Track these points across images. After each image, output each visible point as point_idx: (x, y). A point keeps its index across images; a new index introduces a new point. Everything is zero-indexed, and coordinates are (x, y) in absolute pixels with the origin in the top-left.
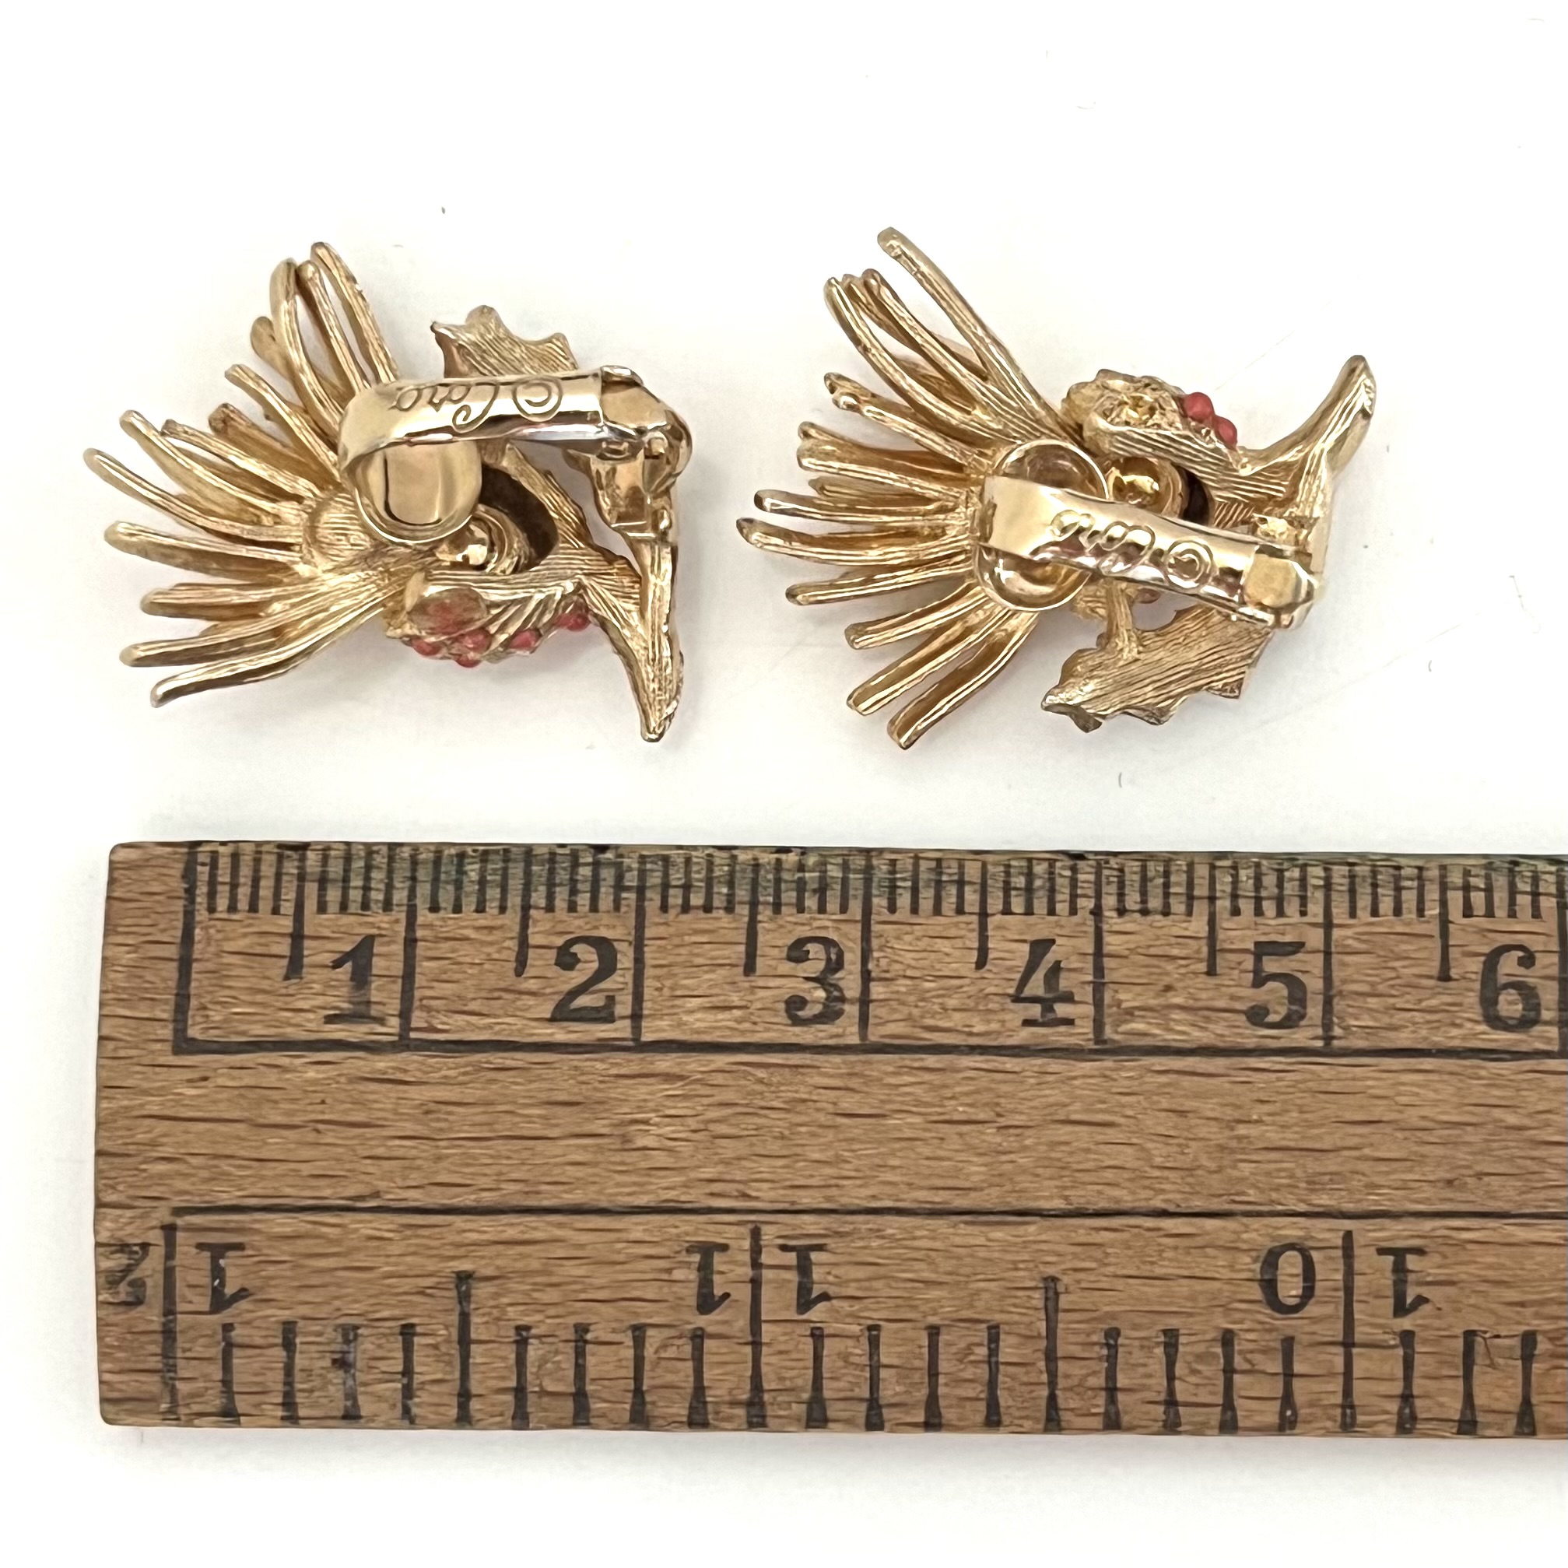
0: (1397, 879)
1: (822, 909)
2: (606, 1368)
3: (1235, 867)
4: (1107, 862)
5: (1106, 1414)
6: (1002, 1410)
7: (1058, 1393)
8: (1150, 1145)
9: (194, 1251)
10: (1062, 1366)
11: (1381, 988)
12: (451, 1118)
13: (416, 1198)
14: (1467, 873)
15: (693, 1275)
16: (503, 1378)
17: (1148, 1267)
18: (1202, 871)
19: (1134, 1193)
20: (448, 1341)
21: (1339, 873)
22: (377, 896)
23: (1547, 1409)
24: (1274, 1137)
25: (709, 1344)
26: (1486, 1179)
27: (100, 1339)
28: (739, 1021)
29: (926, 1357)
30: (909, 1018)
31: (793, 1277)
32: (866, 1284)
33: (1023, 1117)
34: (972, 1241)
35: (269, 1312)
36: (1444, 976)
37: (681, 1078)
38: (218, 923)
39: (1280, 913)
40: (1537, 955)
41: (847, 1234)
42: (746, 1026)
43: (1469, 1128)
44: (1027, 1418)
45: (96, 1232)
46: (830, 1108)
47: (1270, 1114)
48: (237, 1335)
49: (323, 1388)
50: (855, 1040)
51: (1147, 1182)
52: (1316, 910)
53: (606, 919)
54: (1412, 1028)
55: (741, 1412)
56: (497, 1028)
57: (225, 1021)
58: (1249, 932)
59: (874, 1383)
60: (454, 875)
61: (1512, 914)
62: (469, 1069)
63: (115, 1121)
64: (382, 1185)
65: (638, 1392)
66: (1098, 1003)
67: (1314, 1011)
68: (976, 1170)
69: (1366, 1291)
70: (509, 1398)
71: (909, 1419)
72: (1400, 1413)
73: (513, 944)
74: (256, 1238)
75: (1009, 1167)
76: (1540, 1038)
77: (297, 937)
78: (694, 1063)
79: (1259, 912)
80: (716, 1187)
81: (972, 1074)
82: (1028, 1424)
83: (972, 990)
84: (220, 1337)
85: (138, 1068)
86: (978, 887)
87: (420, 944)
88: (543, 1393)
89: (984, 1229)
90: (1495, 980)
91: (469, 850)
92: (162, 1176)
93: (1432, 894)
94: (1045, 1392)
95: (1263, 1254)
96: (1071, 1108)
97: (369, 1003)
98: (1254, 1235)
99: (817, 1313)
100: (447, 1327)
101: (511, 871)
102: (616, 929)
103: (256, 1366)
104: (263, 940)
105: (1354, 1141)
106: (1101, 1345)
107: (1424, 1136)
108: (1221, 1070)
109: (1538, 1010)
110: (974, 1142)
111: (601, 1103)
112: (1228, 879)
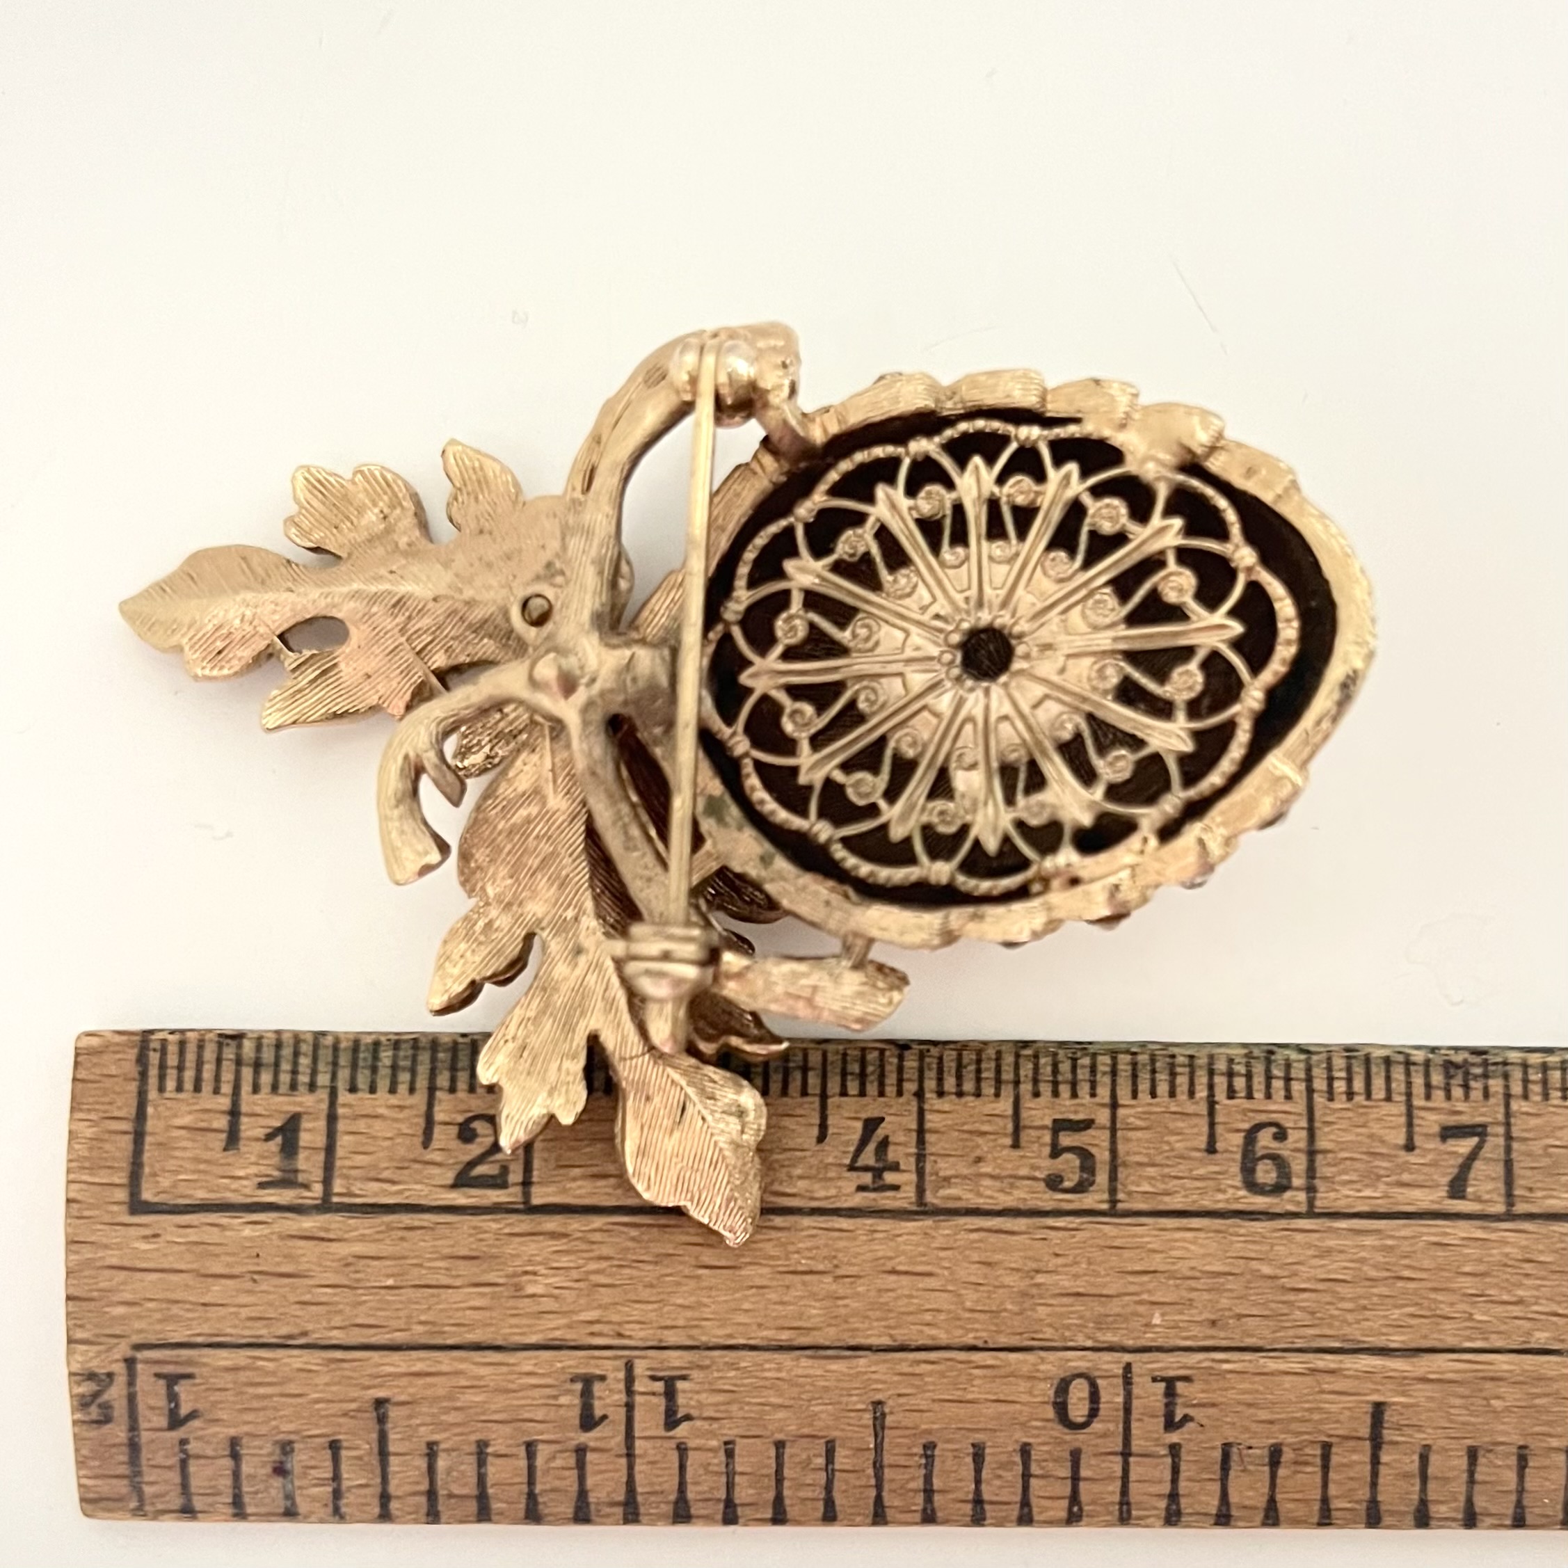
0: (1173, 1064)
2: (503, 1475)
3: (1036, 1056)
4: (928, 1051)
5: (925, 1510)
6: (838, 1508)
7: (885, 1494)
8: (963, 1292)
9: (153, 1379)
10: (888, 1474)
11: (1158, 1159)
12: (369, 1270)
13: (338, 1337)
14: (1231, 1061)
15: (577, 1401)
16: (417, 1483)
17: (959, 1393)
18: (1009, 1059)
19: (947, 1332)
20: (370, 1453)
21: (1124, 1061)
22: (304, 1079)
23: (1290, 1506)
24: (1067, 1283)
25: (590, 1457)
26: (1244, 1320)
27: (77, 1450)
28: (615, 1187)
29: (774, 1465)
31: (661, 1402)
32: (722, 1408)
33: (856, 1268)
34: (811, 1372)
35: (217, 1429)
36: (1211, 1149)
37: (565, 1235)
38: (169, 1103)
39: (1074, 1095)
40: (1290, 1131)
41: (707, 1367)
42: (621, 1191)
43: (1230, 1278)
44: (859, 1514)
45: (68, 1363)
46: (694, 1263)
47: (1065, 1265)
48: (192, 1447)
49: (266, 1490)
51: (958, 1323)
52: (1104, 1093)
54: (1183, 1193)
55: (619, 1511)
56: (407, 1194)
57: (174, 1185)
58: (1047, 1111)
59: (730, 1486)
60: (369, 1062)
61: (1268, 1096)
62: (383, 1228)
63: (81, 1271)
64: (310, 1327)
65: (532, 1497)
66: (920, 1172)
67: (1102, 1178)
68: (815, 1312)
69: (1142, 1411)
70: (423, 1500)
71: (759, 1516)
72: (1168, 1509)
73: (421, 1122)
74: (205, 1370)
75: (843, 1311)
76: (1291, 1201)
77: (234, 1113)
78: (575, 1224)
79: (1056, 1093)
80: (596, 1328)
81: (814, 1232)
82: (858, 1519)
83: (814, 1161)
84: (177, 1449)
85: (99, 1227)
86: (819, 1072)
87: (340, 1121)
88: (451, 1496)
89: (823, 1362)
90: (1253, 1152)
91: (383, 1039)
92: (123, 1317)
93: (1202, 1079)
94: (873, 1493)
95: (1056, 1382)
96: (897, 1260)
97: (296, 1171)
98: (1049, 1367)
99: (682, 1430)
100: (368, 1443)
101: (420, 1058)
103: (209, 1472)
104: (206, 1116)
105: (1132, 1289)
106: (921, 1456)
107: (1193, 1283)
108: (1023, 1228)
109: (1289, 1179)
110: (815, 1289)
111: (497, 1257)
112: (1030, 1066)
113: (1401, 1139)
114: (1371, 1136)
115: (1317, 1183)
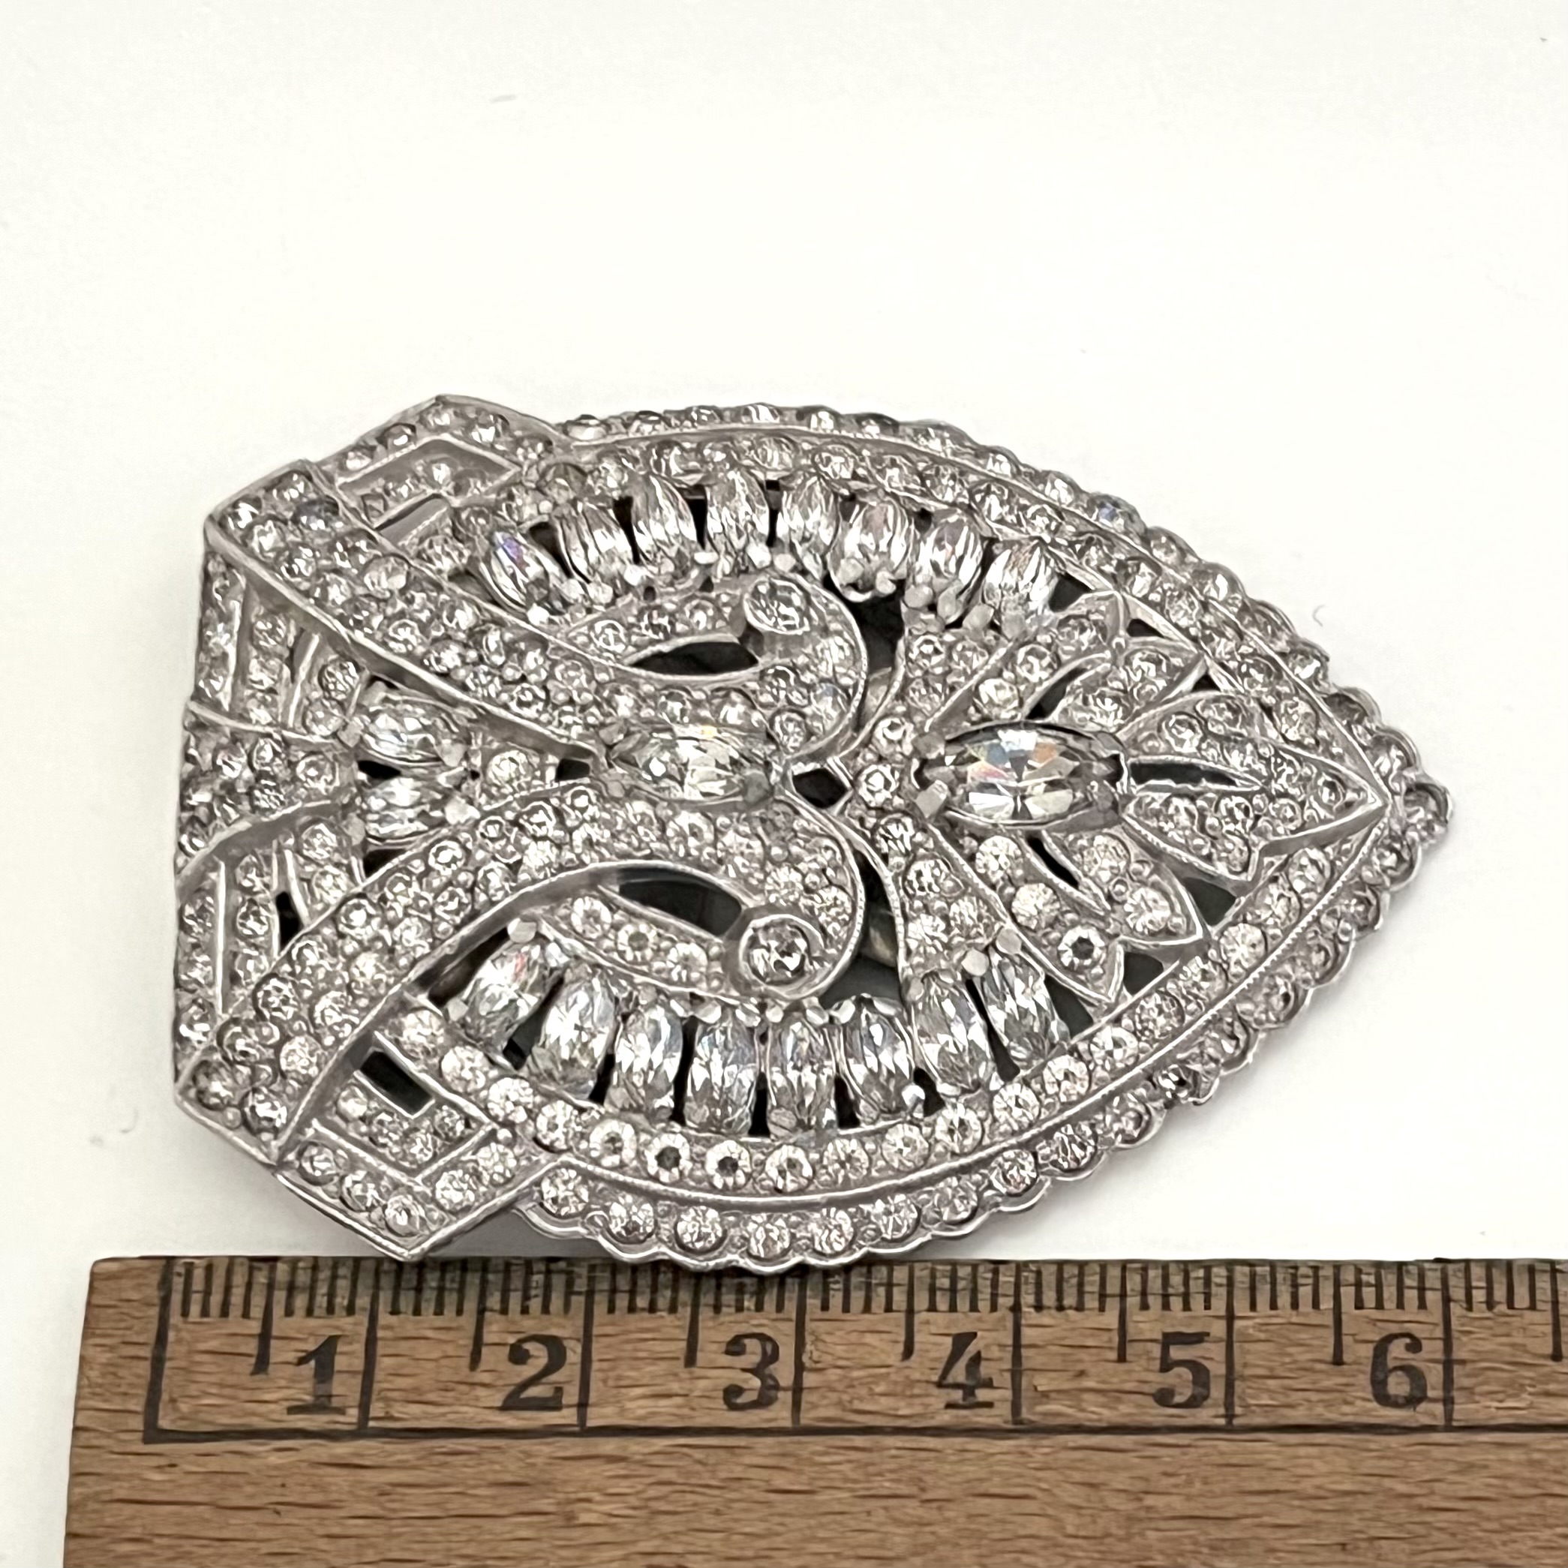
0: (1294, 1277)
1: (759, 1307)
3: (1144, 1272)
4: (1026, 1266)
8: (1063, 1516)
11: (1280, 1372)
12: (405, 1498)
14: (1359, 1274)
18: (1114, 1273)
19: (1048, 1560)
21: (1241, 1273)
22: (341, 1301)
24: (1179, 1505)
26: (1377, 1543)
28: (679, 1407)
30: (839, 1403)
33: (944, 1491)
36: (1338, 1360)
37: (623, 1459)
38: (191, 1327)
39: (1187, 1307)
40: (1424, 1343)
42: (686, 1411)
43: (1361, 1497)
46: (763, 1485)
47: (1176, 1486)
50: (788, 1423)
51: (1060, 1550)
52: (1219, 1306)
53: (556, 1320)
54: (1306, 1406)
57: (195, 1411)
58: (1157, 1325)
60: (414, 1283)
61: (1400, 1305)
62: (424, 1453)
63: (85, 1505)
64: (337, 1562)
66: (1016, 1388)
67: (1217, 1392)
68: (899, 1541)
73: (467, 1342)
75: (930, 1539)
76: (1426, 1413)
77: (265, 1337)
78: (636, 1447)
79: (1166, 1306)
80: (655, 1560)
81: (897, 1452)
83: (898, 1378)
85: (110, 1457)
86: (905, 1289)
87: (380, 1344)
90: (1384, 1364)
91: (429, 1262)
92: (129, 1555)
93: (1327, 1290)
96: (991, 1482)
97: (330, 1396)
101: (467, 1279)
102: (566, 1328)
104: (234, 1340)
105: (1251, 1510)
107: (1320, 1504)
108: (1130, 1446)
109: (1424, 1389)
110: (897, 1514)
111: (547, 1483)
112: (1137, 1278)
113: (1549, 1349)
114: (1513, 1345)
115: (1455, 1394)
